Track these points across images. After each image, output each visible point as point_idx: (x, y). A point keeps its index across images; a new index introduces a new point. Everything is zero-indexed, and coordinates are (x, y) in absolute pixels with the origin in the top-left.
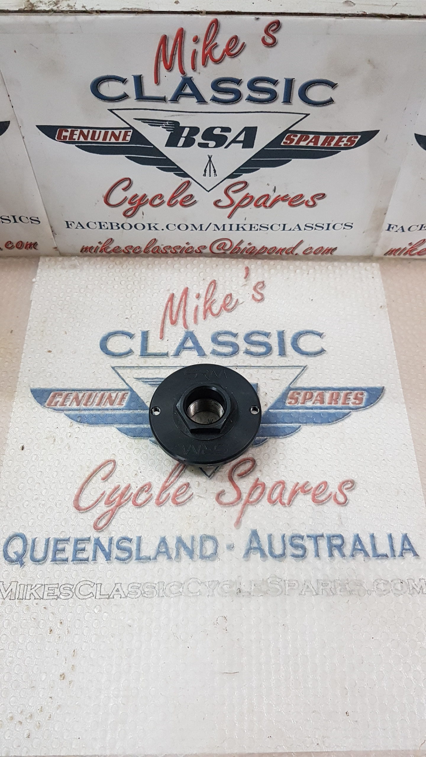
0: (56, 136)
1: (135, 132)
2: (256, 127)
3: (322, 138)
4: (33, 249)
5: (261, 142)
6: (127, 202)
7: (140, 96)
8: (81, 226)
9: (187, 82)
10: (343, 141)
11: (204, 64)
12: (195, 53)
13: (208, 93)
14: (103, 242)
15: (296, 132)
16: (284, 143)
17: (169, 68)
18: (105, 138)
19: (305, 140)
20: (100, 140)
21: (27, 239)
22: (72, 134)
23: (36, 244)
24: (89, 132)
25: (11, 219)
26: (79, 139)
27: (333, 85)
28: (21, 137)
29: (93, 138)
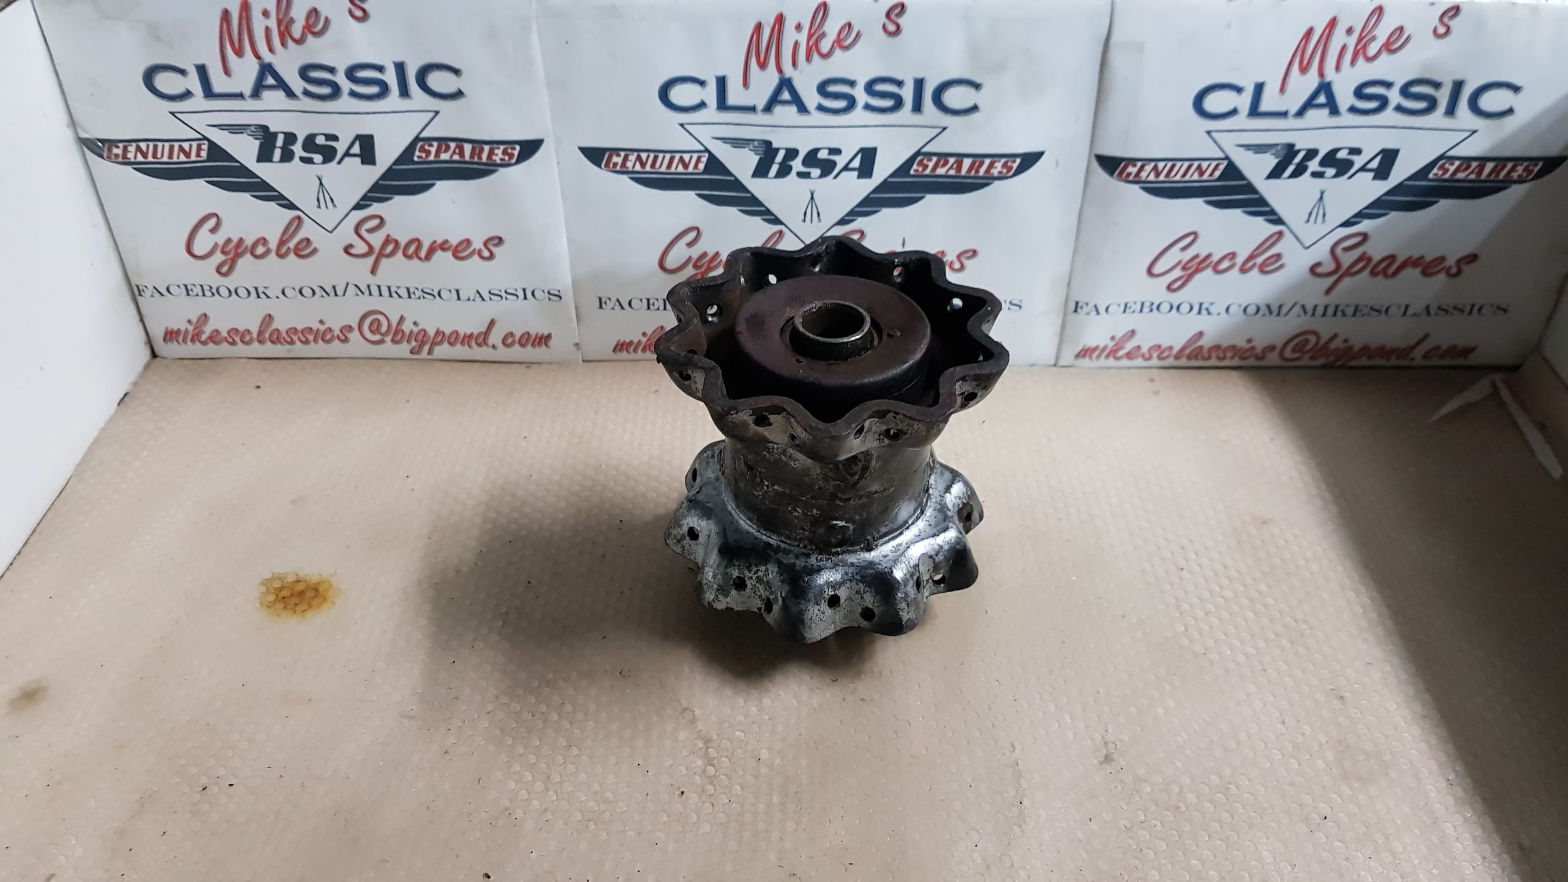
0: (603, 163)
1: (712, 157)
2: (876, 148)
3: (967, 162)
4: (544, 346)
5: (883, 169)
6: (690, 267)
7: (722, 104)
8: (620, 304)
9: (786, 83)
10: (996, 168)
11: (808, 58)
12: (796, 45)
13: (811, 99)
14: (649, 332)
15: (930, 155)
16: (915, 170)
17: (763, 65)
18: (669, 166)
19: (944, 165)
20: (663, 169)
21: (538, 328)
22: (626, 159)
23: (549, 336)
24: (648, 157)
25: (521, 294)
26: (634, 167)
27: (977, 86)
28: (556, 164)
29: (653, 165)
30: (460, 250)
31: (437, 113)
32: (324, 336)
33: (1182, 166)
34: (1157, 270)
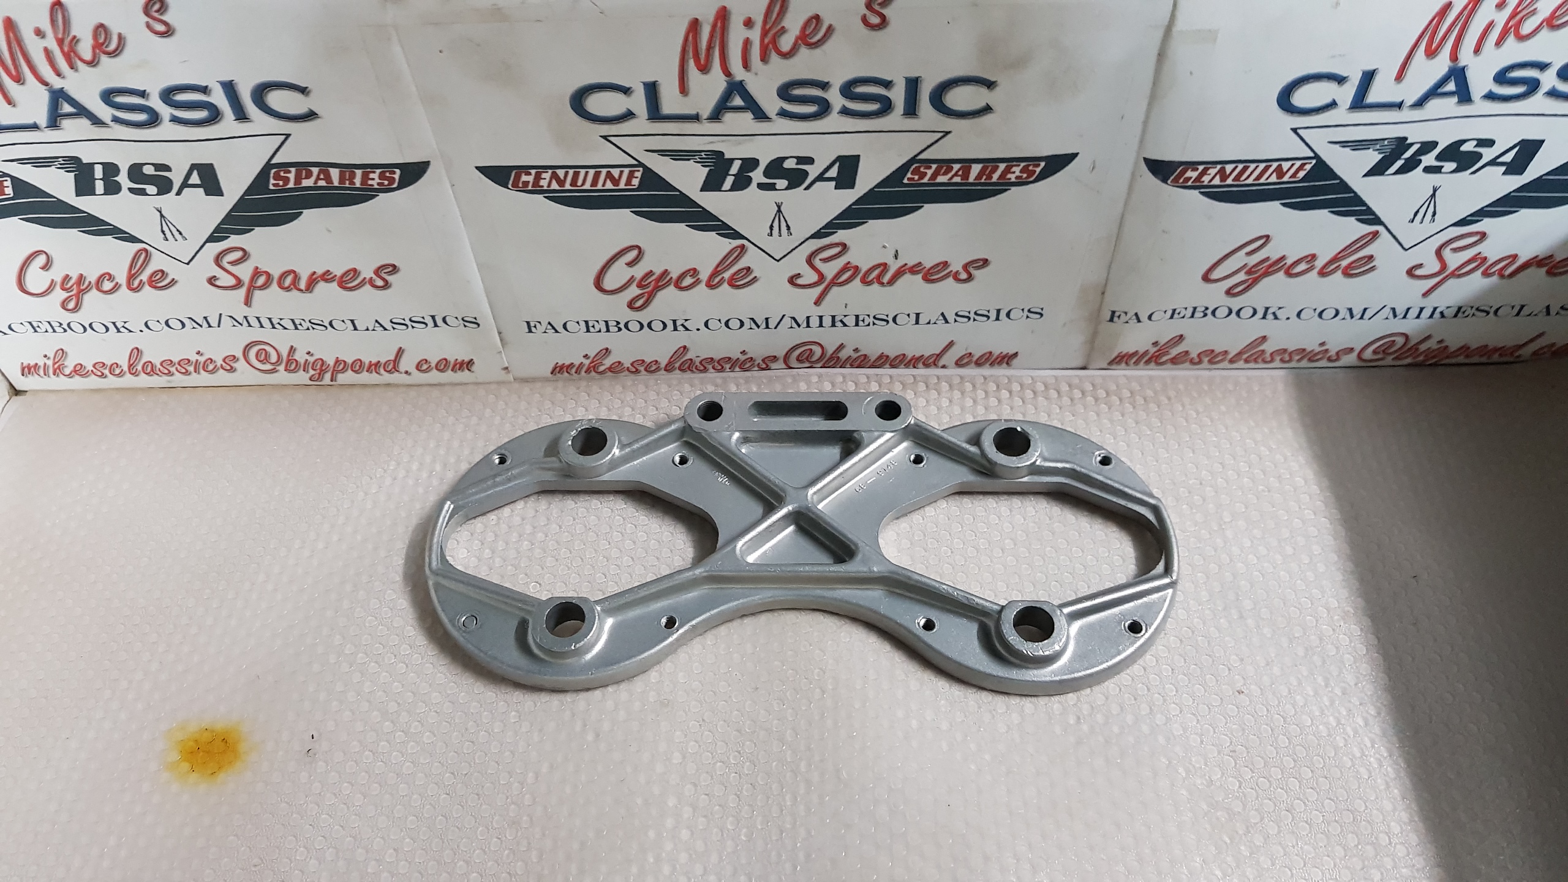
0: (511, 182)
1: (647, 171)
2: (859, 156)
3: (976, 168)
4: (467, 371)
5: (867, 179)
6: (634, 286)
7: (655, 113)
8: (553, 328)
9: (736, 87)
10: (1014, 172)
11: (764, 58)
12: (747, 43)
13: (771, 103)
14: (592, 354)
15: (928, 162)
16: (908, 179)
17: (704, 69)
18: (595, 182)
19: (945, 173)
20: (587, 186)
21: (456, 355)
22: (538, 177)
23: (471, 362)
24: (566, 174)
25: (429, 321)
26: (549, 185)
27: (990, 85)
28: (448, 186)
29: (574, 183)
30: (348, 280)
31: (288, 136)
32: (206, 366)
33: (1257, 167)
34: (1215, 275)
